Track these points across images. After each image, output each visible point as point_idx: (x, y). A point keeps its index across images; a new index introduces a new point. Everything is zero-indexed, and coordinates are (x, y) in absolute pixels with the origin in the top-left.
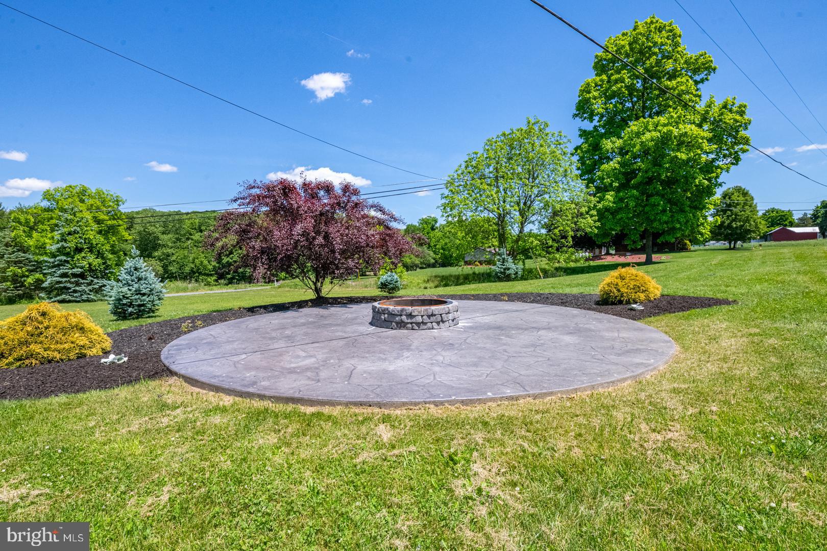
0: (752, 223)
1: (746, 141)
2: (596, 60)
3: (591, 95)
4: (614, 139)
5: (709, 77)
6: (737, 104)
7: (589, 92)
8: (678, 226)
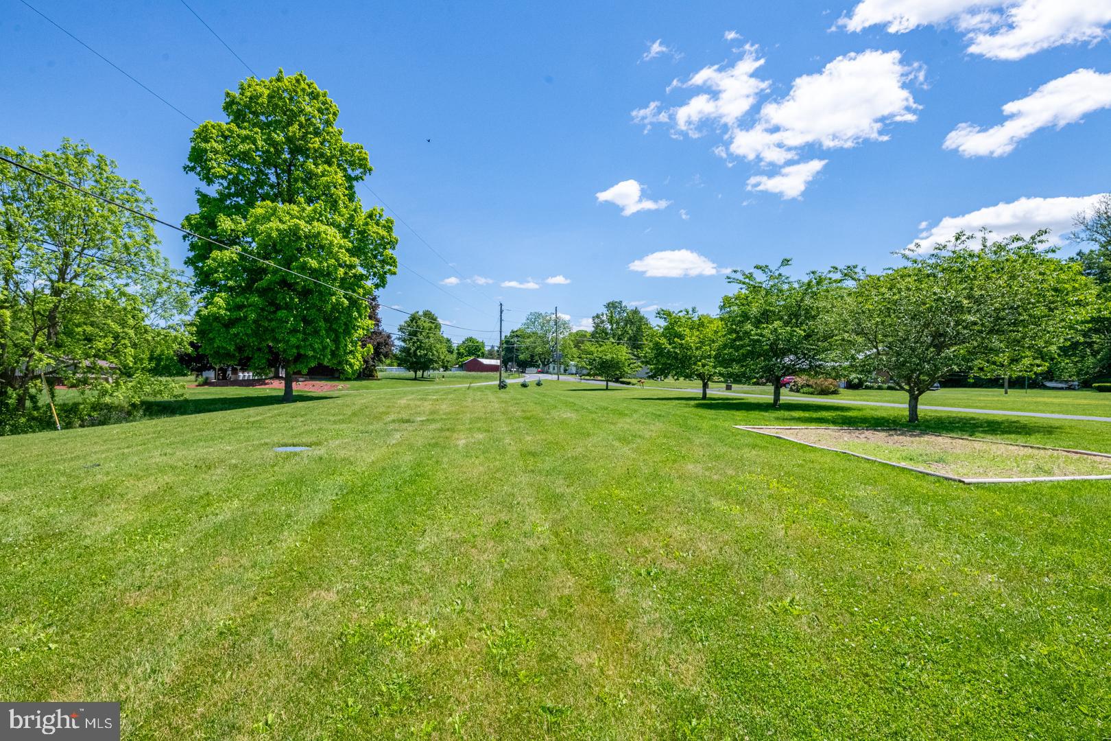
0: (435, 353)
1: (393, 262)
2: (228, 100)
3: (208, 146)
4: (238, 218)
5: (364, 177)
6: (385, 217)
7: (207, 141)
8: (311, 353)
